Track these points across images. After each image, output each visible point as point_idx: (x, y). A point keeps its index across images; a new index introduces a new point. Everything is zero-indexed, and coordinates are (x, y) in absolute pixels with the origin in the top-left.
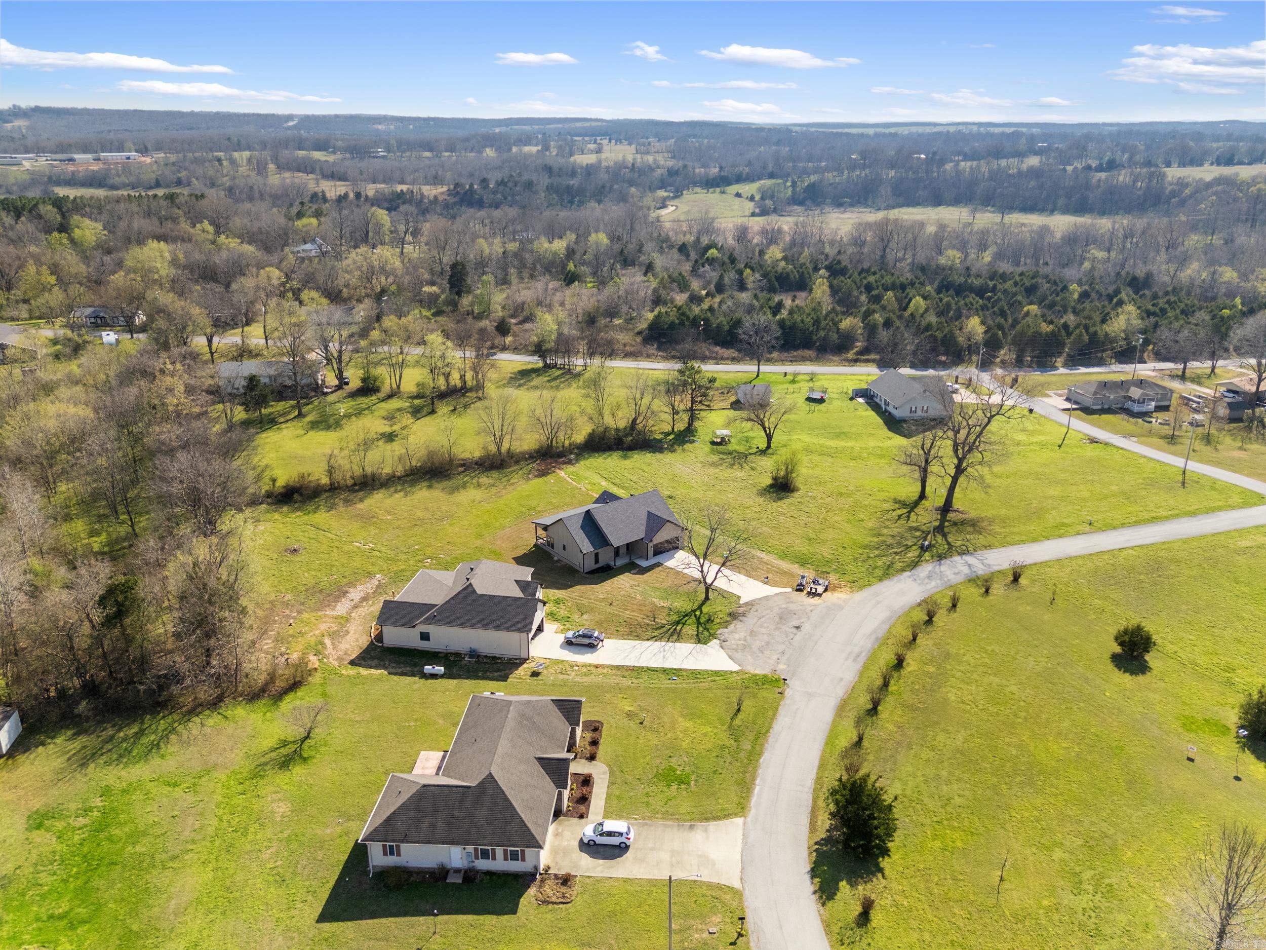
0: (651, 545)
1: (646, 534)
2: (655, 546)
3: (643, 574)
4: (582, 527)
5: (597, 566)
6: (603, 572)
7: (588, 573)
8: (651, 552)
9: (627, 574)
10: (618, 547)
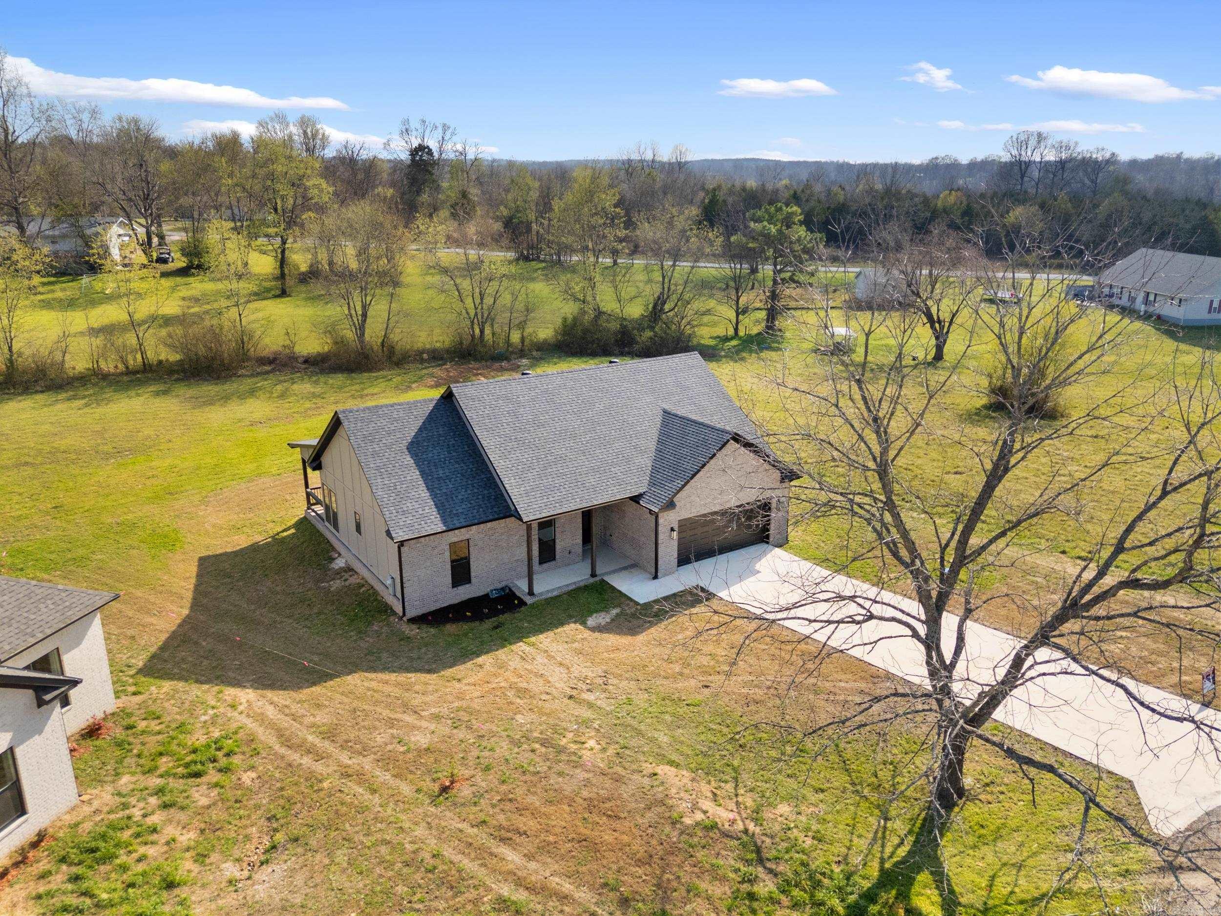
0: (669, 519)
1: (652, 483)
2: (685, 526)
3: (633, 631)
4: (415, 448)
5: (465, 593)
6: (478, 617)
7: (421, 620)
8: (669, 549)
9: (571, 629)
10: (547, 524)
